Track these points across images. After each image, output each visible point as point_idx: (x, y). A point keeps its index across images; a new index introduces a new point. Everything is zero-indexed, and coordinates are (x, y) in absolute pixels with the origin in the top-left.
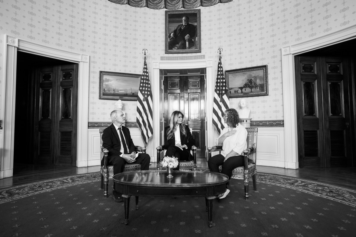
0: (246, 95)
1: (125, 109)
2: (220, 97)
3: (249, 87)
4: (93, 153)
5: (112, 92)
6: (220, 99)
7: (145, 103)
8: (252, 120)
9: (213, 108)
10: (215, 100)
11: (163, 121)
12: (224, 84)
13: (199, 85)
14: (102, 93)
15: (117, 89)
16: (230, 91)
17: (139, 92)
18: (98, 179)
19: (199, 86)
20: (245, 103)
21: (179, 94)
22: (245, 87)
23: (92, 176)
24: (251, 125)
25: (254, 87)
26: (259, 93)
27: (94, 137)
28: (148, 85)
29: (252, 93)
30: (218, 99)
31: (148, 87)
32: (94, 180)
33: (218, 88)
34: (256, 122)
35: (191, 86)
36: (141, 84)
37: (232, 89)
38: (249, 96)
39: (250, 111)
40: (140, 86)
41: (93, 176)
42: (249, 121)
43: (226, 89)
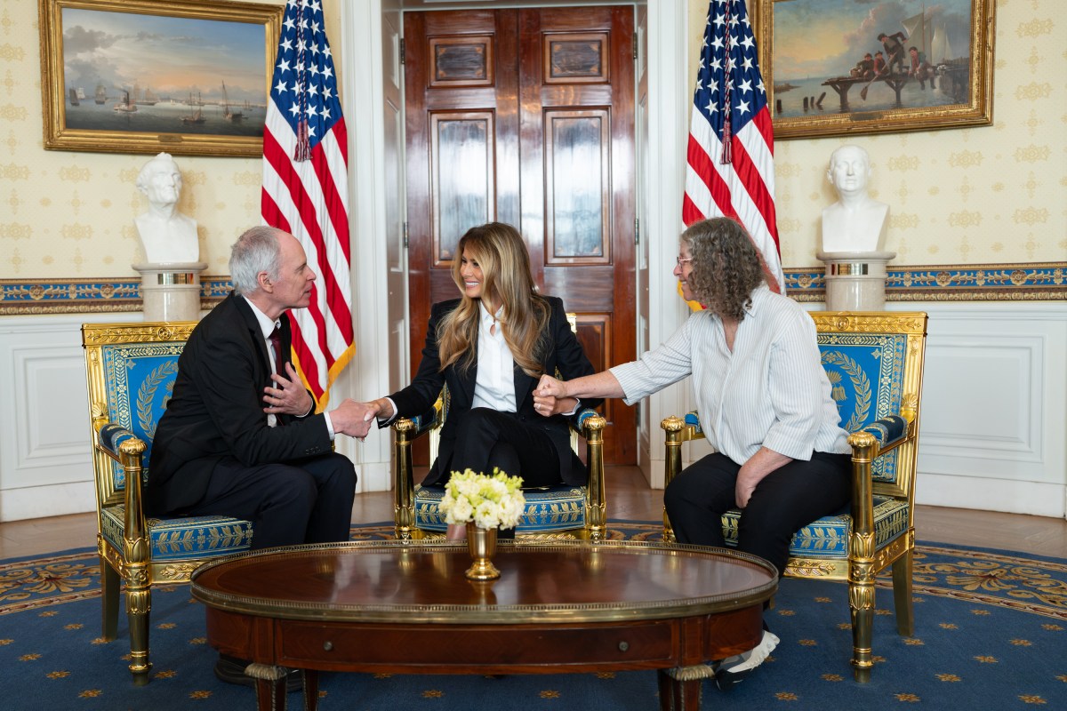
0: (867, 125)
1: (191, 206)
2: (720, 136)
3: (888, 77)
4: (29, 452)
5: (119, 108)
6: (720, 146)
7: (306, 172)
8: (892, 263)
9: (686, 197)
10: (696, 155)
11: (404, 266)
12: (748, 63)
13: (605, 63)
14: (58, 111)
15: (143, 88)
16: (779, 103)
17: (272, 107)
18: (76, 590)
19: (605, 70)
20: (858, 171)
21: (489, 116)
22: (860, 75)
23: (38, 576)
24: (887, 292)
25: (912, 75)
26: (937, 112)
27: (26, 360)
28: (321, 69)
29: (900, 115)
30: (714, 148)
31: (320, 82)
32: (53, 594)
33: (713, 86)
34: (915, 271)
35: (557, 70)
36: (279, 62)
37: (787, 87)
38: (881, 127)
39: (883, 211)
40: (278, 76)
41: (44, 575)
42: (876, 270)
43: (755, 91)
